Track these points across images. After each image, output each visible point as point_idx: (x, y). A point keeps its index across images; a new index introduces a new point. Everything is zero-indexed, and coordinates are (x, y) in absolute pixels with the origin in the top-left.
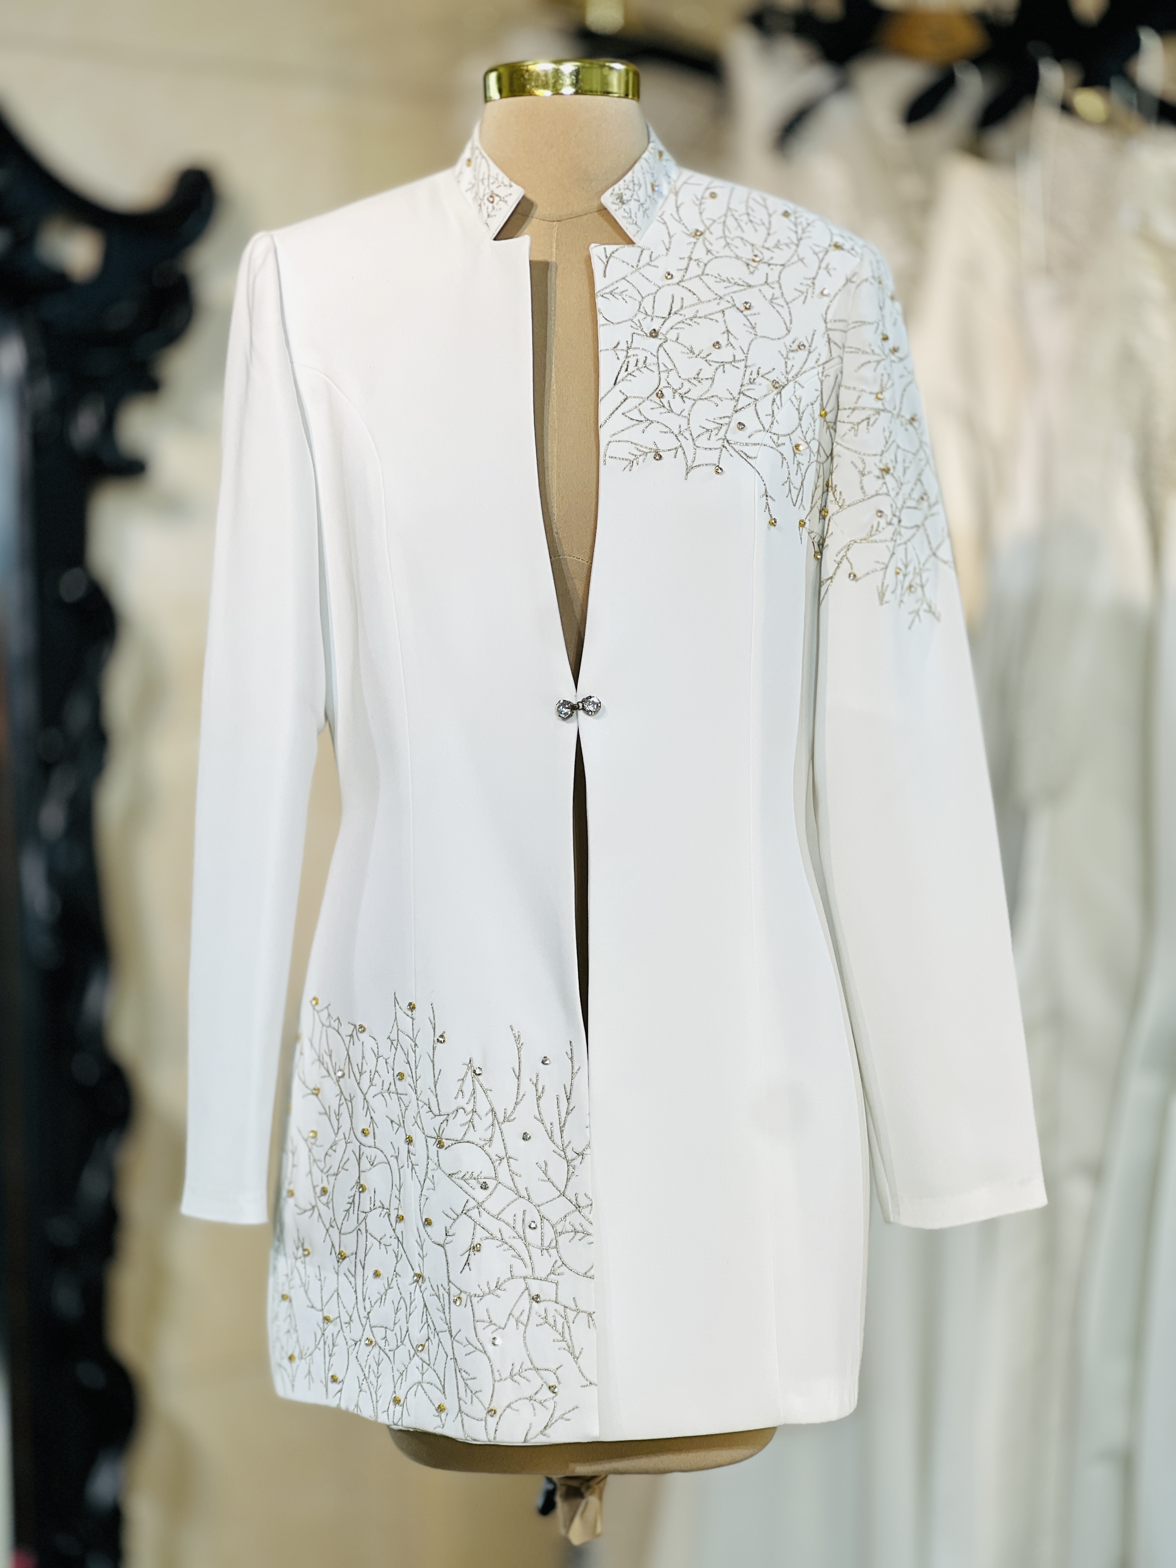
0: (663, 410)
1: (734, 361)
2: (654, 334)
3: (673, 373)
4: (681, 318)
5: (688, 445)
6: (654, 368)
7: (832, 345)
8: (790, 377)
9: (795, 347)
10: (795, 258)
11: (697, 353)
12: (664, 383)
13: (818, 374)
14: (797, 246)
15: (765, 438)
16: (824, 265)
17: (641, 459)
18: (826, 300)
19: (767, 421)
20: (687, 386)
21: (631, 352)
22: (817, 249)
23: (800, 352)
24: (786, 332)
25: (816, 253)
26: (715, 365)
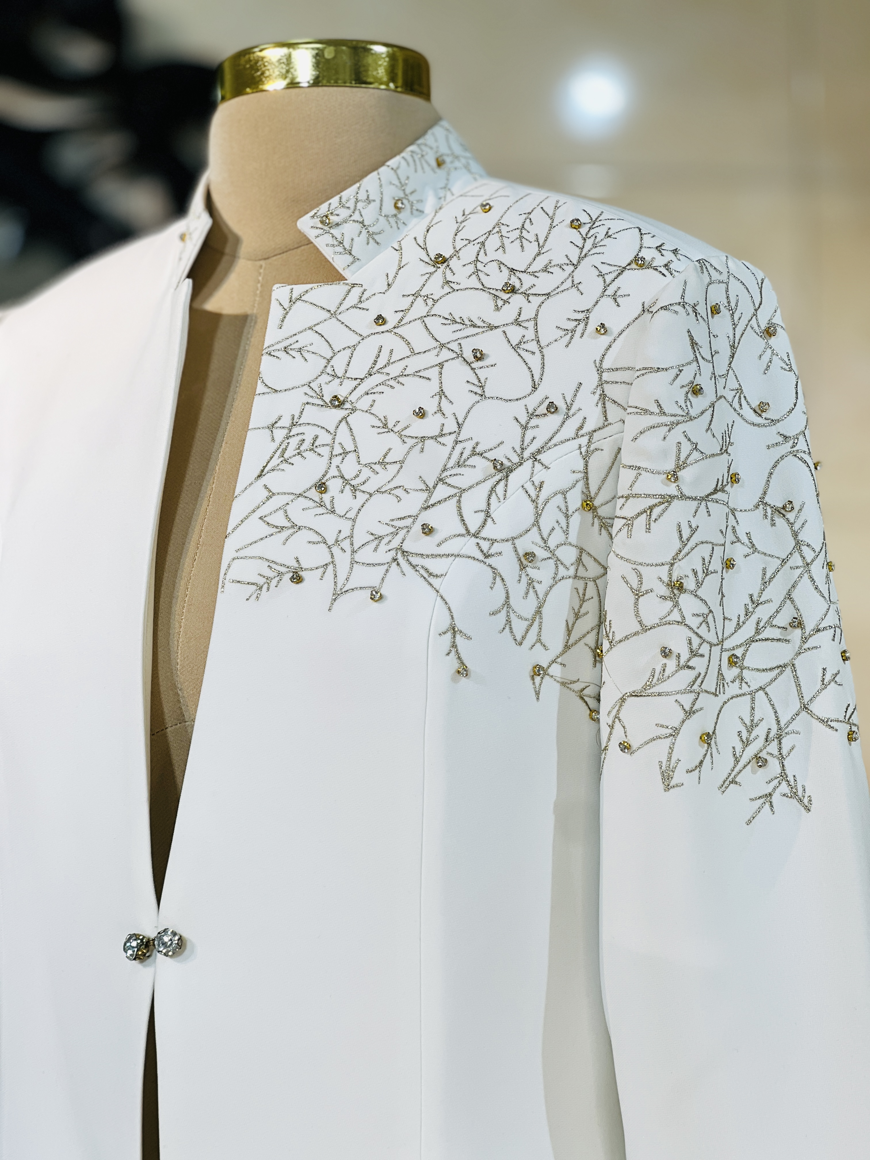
0: (321, 510)
1: (442, 435)
2: (337, 403)
3: (352, 457)
4: (383, 378)
5: (343, 560)
6: (325, 451)
7: (609, 405)
8: (527, 454)
9: (543, 409)
10: (568, 284)
11: (390, 425)
12: (333, 472)
13: (580, 448)
14: (576, 266)
15: (469, 546)
16: (610, 291)
17: (274, 582)
18: (605, 340)
19: (474, 522)
20: (366, 473)
21: (295, 431)
22: (605, 269)
23: (551, 417)
24: (530, 389)
25: (601, 275)
26: (410, 442)
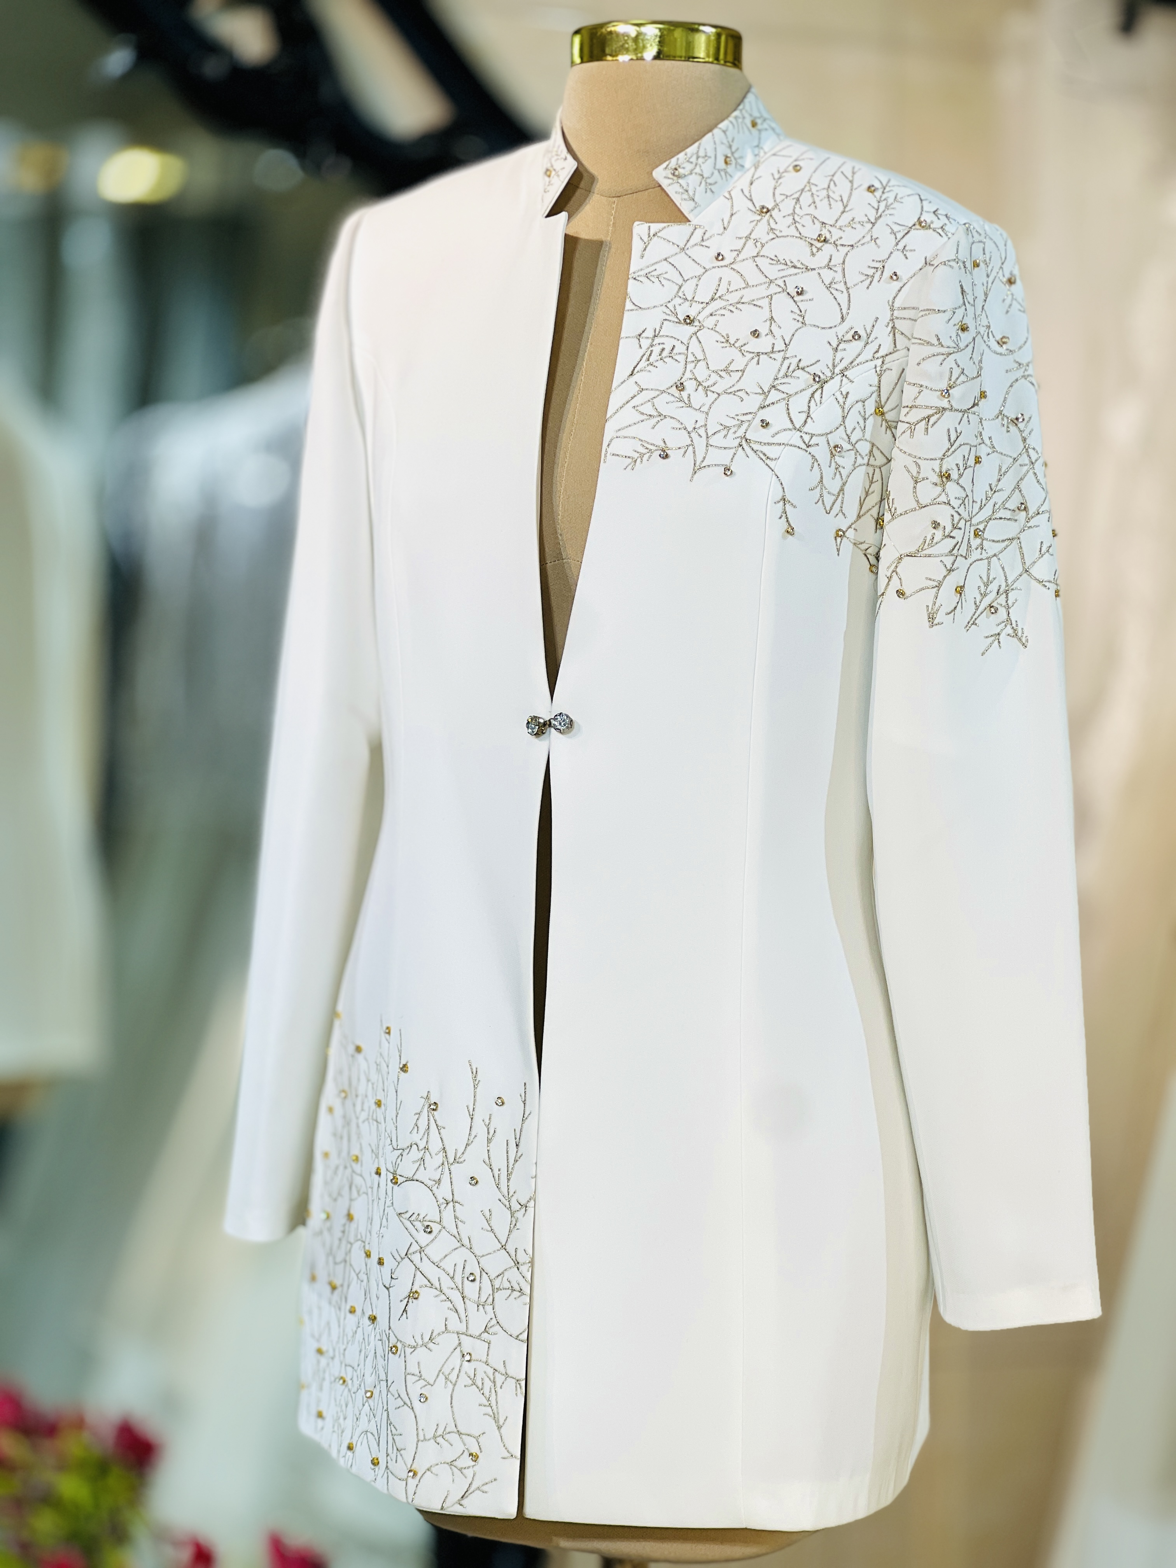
0: (682, 404)
1: (773, 352)
2: (689, 320)
3: (702, 364)
4: (723, 303)
5: (700, 443)
6: (681, 358)
7: (898, 335)
8: (837, 370)
9: (849, 336)
10: (868, 238)
11: (732, 341)
12: (688, 375)
13: (876, 368)
14: (873, 224)
15: (795, 438)
16: (901, 246)
17: (646, 457)
18: (896, 285)
19: (799, 420)
20: (714, 377)
21: (657, 341)
22: (896, 228)
23: (855, 343)
24: (839, 320)
25: (893, 232)
26: (750, 356)
